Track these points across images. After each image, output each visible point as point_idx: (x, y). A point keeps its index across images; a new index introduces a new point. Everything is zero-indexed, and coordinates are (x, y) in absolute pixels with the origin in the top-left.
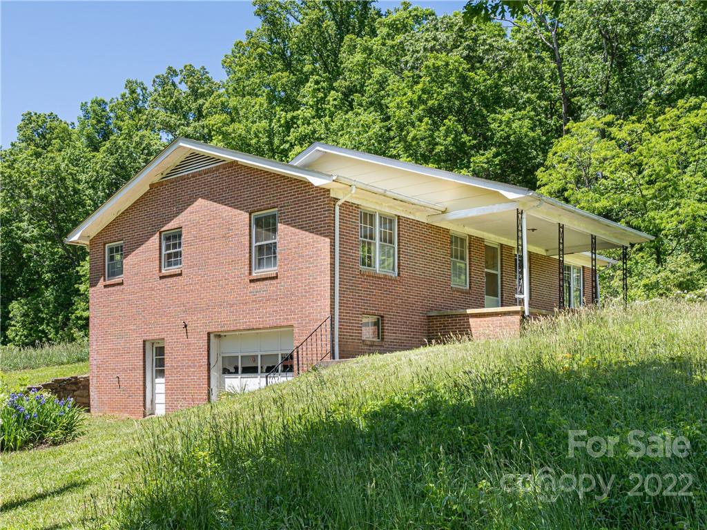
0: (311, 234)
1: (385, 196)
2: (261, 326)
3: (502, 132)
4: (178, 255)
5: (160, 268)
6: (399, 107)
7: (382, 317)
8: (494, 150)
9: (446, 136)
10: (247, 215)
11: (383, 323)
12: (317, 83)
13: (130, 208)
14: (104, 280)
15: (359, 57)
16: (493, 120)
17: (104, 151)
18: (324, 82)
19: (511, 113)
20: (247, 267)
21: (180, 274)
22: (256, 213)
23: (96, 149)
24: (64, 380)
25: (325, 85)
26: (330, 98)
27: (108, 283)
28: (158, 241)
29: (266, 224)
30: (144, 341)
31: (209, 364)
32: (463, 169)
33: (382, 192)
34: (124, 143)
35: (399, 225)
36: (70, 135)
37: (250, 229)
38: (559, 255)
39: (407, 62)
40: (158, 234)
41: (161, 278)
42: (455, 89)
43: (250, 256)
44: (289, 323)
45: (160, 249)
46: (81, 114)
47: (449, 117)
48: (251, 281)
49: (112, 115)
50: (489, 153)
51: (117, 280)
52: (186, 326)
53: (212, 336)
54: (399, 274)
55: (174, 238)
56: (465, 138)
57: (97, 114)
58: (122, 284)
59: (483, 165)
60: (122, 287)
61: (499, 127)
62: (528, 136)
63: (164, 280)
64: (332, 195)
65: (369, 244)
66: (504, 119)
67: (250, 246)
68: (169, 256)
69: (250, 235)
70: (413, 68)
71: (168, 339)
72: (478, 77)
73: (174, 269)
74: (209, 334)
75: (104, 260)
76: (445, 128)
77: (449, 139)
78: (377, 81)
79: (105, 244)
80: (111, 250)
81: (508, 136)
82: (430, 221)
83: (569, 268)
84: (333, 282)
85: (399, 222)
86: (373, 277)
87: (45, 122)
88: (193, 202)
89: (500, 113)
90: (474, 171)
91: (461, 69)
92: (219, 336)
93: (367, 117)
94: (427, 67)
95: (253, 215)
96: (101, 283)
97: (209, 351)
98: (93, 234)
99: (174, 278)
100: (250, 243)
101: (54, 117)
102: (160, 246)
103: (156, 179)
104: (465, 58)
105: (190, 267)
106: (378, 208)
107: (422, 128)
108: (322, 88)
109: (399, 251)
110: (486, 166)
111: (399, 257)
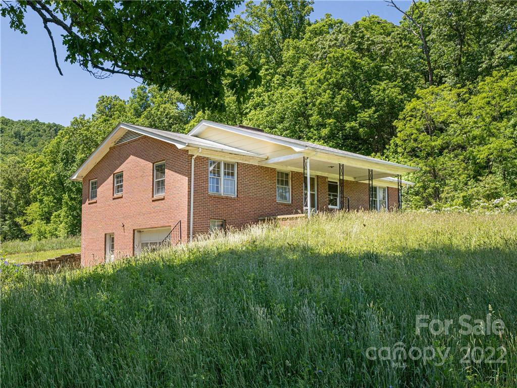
0: (180, 175)
1: (223, 152)
2: (157, 226)
3: (380, 97)
4: (121, 186)
5: (113, 193)
6: (312, 84)
7: (225, 220)
8: (374, 108)
9: (341, 101)
10: (151, 164)
11: (225, 224)
12: (267, 70)
13: (100, 161)
14: (89, 200)
15: (291, 52)
16: (373, 89)
17: (144, 118)
18: (271, 69)
19: (385, 84)
20: (151, 193)
21: (122, 197)
22: (156, 164)
23: (139, 116)
24: (67, 256)
25: (271, 71)
26: (275, 79)
27: (90, 202)
28: (112, 178)
29: (160, 170)
30: (106, 234)
31: (134, 247)
32: (352, 121)
33: (220, 150)
34: (155, 112)
35: (238, 168)
36: (124, 108)
37: (153, 173)
38: (369, 180)
39: (318, 55)
40: (112, 175)
41: (114, 199)
42: (347, 71)
43: (153, 187)
44: (169, 225)
45: (114, 183)
46: (131, 95)
47: (344, 89)
48: (153, 201)
49: (150, 95)
50: (371, 111)
51: (94, 200)
52: (124, 226)
53: (136, 231)
54: (237, 196)
55: (120, 176)
56: (355, 102)
57: (140, 95)
58: (96, 202)
59: (366, 119)
60: (96, 204)
61: (376, 93)
62: (397, 98)
63: (115, 200)
64: (189, 153)
65: (217, 179)
66: (381, 88)
67: (153, 182)
68: (118, 187)
69: (153, 175)
70: (321, 58)
71: (116, 234)
72: (364, 62)
73: (120, 194)
74: (134, 230)
75: (89, 189)
76: (340, 96)
77: (343, 103)
78: (301, 68)
79: (90, 180)
80: (93, 184)
81: (384, 99)
82: (260, 164)
83: (376, 188)
84: (189, 202)
85: (237, 166)
86: (218, 198)
87: (111, 101)
88: (128, 157)
89: (379, 84)
90: (360, 123)
91: (351, 57)
92: (140, 231)
93: (294, 90)
94: (330, 58)
95: (155, 164)
96: (87, 202)
97: (134, 240)
98: (84, 175)
99: (119, 199)
100: (153, 180)
101: (116, 98)
102: (114, 182)
103: (112, 145)
104: (355, 51)
105: (126, 193)
106: (222, 159)
107: (325, 97)
108: (270, 73)
109: (237, 182)
110: (368, 119)
111: (237, 186)
